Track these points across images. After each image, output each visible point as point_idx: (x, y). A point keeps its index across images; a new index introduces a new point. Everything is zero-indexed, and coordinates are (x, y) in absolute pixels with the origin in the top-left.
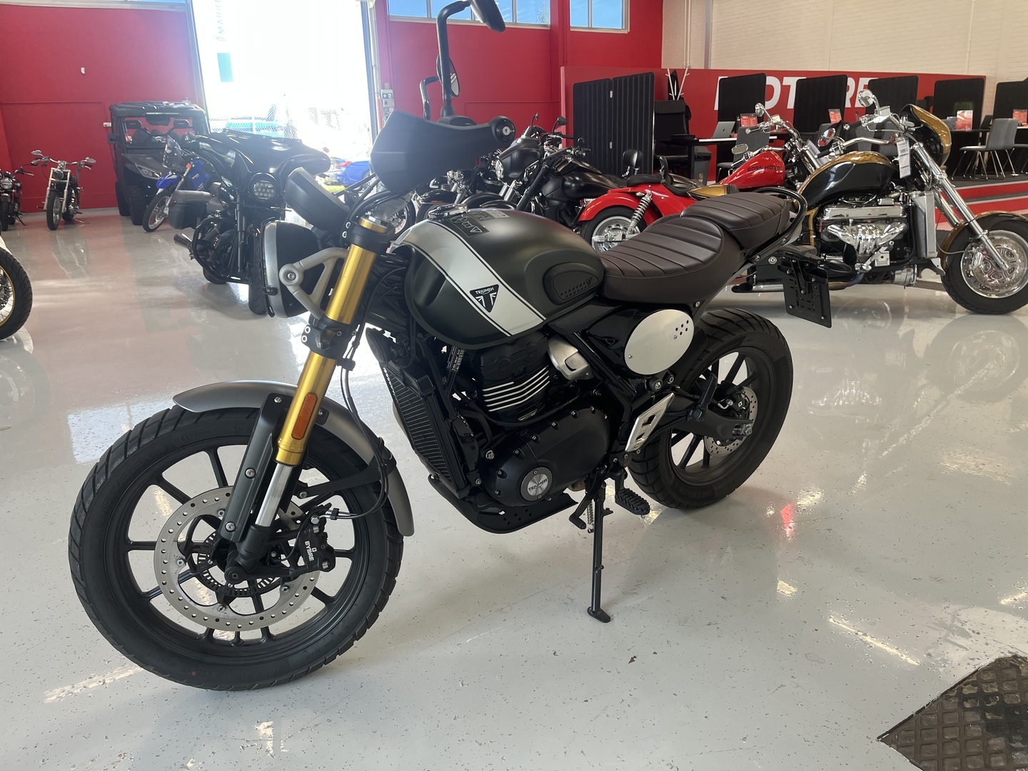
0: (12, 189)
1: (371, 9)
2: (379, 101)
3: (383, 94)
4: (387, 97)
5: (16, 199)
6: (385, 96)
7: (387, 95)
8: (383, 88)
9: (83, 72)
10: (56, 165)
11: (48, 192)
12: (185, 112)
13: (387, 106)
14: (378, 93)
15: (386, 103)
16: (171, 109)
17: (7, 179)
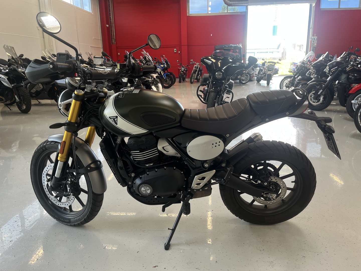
0: (184, 71)
1: (313, 7)
2: (311, 41)
3: (313, 38)
4: (314, 39)
5: (185, 74)
6: (313, 39)
7: (314, 38)
8: (313, 36)
9: (211, 36)
10: (196, 64)
11: (192, 72)
12: (236, 48)
13: (313, 43)
14: (311, 38)
15: (313, 42)
16: (232, 47)
17: (183, 68)
